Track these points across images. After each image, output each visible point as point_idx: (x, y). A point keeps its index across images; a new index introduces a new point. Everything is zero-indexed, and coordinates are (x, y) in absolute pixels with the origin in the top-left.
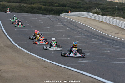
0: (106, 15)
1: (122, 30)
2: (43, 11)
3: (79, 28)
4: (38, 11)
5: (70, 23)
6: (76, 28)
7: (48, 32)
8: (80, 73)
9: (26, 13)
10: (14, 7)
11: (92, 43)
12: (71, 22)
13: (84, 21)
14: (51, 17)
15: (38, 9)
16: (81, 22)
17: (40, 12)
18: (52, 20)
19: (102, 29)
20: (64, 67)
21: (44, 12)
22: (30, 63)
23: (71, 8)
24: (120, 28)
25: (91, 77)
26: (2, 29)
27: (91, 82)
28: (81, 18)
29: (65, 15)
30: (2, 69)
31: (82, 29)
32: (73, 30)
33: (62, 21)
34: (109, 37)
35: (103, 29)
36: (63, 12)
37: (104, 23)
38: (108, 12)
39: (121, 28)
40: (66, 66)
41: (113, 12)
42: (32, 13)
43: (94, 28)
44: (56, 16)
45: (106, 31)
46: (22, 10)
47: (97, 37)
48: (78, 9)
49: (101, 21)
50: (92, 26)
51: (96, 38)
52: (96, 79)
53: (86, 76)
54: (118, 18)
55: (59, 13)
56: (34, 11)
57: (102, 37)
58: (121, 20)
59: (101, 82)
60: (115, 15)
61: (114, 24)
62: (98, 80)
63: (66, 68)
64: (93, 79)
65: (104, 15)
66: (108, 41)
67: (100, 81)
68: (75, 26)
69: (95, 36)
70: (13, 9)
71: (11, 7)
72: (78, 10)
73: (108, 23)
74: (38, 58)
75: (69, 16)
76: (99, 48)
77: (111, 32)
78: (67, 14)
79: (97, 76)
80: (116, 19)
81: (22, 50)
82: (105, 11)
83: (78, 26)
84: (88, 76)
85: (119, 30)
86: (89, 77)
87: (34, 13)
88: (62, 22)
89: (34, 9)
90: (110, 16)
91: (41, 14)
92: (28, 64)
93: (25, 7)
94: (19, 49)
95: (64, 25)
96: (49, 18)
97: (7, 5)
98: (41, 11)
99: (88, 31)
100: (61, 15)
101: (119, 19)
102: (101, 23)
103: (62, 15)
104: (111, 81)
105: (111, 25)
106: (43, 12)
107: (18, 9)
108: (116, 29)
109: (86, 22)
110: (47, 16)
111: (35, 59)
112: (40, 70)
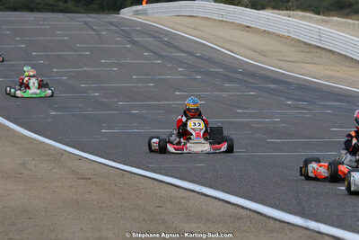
0: (263, 8)
1: (314, 50)
2: (66, 2)
3: (182, 51)
5: (153, 36)
6: (172, 50)
7: (85, 69)
8: (193, 191)
9: (15, 10)
11: (224, 94)
13: (194, 29)
14: (93, 19)
16: (184, 32)
17: (57, 6)
18: (94, 30)
21: (70, 5)
22: (35, 167)
24: (306, 44)
25: (229, 203)
27: (231, 217)
29: (136, 13)
31: (191, 54)
32: (163, 57)
33: (127, 31)
34: (275, 76)
35: (256, 52)
36: (129, 2)
37: (256, 31)
39: (310, 44)
40: (146, 170)
42: (32, 10)
43: (227, 50)
44: (107, 16)
45: (266, 56)
47: (238, 76)
49: (248, 27)
50: (219, 44)
51: (233, 80)
52: (243, 207)
53: (213, 200)
54: (300, 13)
55: (117, 9)
56: (38, 4)
57: (253, 75)
58: (310, 20)
59: (261, 217)
60: (290, 4)
61: (286, 34)
62: (250, 210)
63: (150, 178)
64: (234, 207)
65: (255, 6)
66: (272, 86)
67: (258, 213)
68: (169, 44)
69: (230, 74)
73: (269, 32)
74: (59, 149)
75: (146, 14)
76: (247, 109)
78: (139, 7)
79: (245, 198)
80: (293, 17)
81: (9, 129)
83: (177, 44)
84: (219, 199)
85: (303, 52)
86: (220, 202)
87: (39, 11)
88: (127, 35)
90: (276, 6)
91: (61, 11)
92: (31, 170)
95: (134, 43)
96: (86, 23)
98: (60, 4)
99: (209, 60)
100: (122, 11)
101: (302, 18)
102: (248, 31)
103: (127, 13)
104: (290, 213)
105: (279, 36)
106: (66, 5)
108: (294, 49)
109: (200, 31)
110: (81, 18)
111: (50, 154)
112: (70, 187)
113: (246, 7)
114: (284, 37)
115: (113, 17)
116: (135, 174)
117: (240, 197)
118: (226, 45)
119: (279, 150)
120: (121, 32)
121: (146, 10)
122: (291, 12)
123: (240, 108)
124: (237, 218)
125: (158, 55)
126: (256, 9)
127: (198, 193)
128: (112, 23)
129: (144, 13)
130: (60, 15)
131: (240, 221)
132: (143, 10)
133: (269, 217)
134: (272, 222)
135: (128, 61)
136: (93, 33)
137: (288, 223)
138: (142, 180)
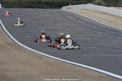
0: (110, 6)
2: (43, 5)
3: (83, 21)
4: (38, 5)
6: (79, 21)
7: (50, 27)
8: (87, 68)
9: (26, 8)
10: (13, 2)
11: (97, 36)
12: (74, 15)
13: (87, 13)
15: (38, 4)
16: (84, 15)
19: (106, 21)
20: (70, 63)
21: (45, 6)
22: (33, 60)
23: (72, 1)
25: (99, 72)
26: (2, 26)
27: (100, 77)
28: (83, 10)
29: (67, 9)
30: (5, 68)
31: (86, 22)
33: (64, 15)
34: (114, 29)
35: (108, 21)
36: (65, 4)
37: (108, 14)
38: (112, 3)
40: (71, 61)
41: (117, 2)
42: (32, 8)
43: (98, 21)
44: (57, 9)
45: (111, 23)
46: (21, 5)
48: (80, 1)
49: (105, 13)
50: (96, 19)
51: (100, 31)
52: (104, 74)
53: (95, 71)
55: (60, 6)
56: (34, 6)
57: (107, 29)
60: (119, 5)
62: (106, 74)
63: (72, 64)
64: (101, 73)
65: (107, 6)
66: (114, 33)
67: (109, 75)
68: (78, 19)
69: (99, 29)
70: (12, 4)
71: (10, 3)
72: (80, 3)
73: (112, 15)
74: (41, 54)
75: (71, 9)
76: (105, 40)
77: (116, 24)
78: (68, 7)
79: (105, 70)
80: (120, 9)
81: (24, 48)
82: (108, 2)
83: (81, 19)
87: (34, 8)
88: (64, 16)
89: (34, 3)
90: (114, 6)
91: (42, 8)
93: (25, 2)
94: (20, 46)
95: (67, 18)
96: (50, 12)
97: (5, 1)
98: (41, 5)
99: (92, 24)
100: (62, 8)
103: (64, 8)
105: (115, 16)
107: (17, 5)
108: (121, 20)
109: (89, 14)
110: (48, 10)
111: (38, 56)
112: (45, 67)
113: (104, 6)
114: (117, 16)
115: (59, 10)
116: (67, 62)
117: (103, 70)
118: (97, 19)
119: (116, 54)
120: (62, 15)
121: (71, 7)
122: (120, 8)
123: (102, 40)
124: (102, 77)
125: (75, 23)
126: (108, 7)
127: (89, 69)
128: (59, 12)
129: (70, 8)
130: (41, 9)
131: (103, 78)
132: (69, 7)
133: (113, 77)
134: (114, 78)
135: (65, 24)
136: (53, 15)
137: (119, 79)
138: (70, 65)
